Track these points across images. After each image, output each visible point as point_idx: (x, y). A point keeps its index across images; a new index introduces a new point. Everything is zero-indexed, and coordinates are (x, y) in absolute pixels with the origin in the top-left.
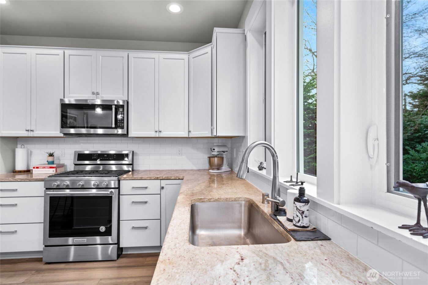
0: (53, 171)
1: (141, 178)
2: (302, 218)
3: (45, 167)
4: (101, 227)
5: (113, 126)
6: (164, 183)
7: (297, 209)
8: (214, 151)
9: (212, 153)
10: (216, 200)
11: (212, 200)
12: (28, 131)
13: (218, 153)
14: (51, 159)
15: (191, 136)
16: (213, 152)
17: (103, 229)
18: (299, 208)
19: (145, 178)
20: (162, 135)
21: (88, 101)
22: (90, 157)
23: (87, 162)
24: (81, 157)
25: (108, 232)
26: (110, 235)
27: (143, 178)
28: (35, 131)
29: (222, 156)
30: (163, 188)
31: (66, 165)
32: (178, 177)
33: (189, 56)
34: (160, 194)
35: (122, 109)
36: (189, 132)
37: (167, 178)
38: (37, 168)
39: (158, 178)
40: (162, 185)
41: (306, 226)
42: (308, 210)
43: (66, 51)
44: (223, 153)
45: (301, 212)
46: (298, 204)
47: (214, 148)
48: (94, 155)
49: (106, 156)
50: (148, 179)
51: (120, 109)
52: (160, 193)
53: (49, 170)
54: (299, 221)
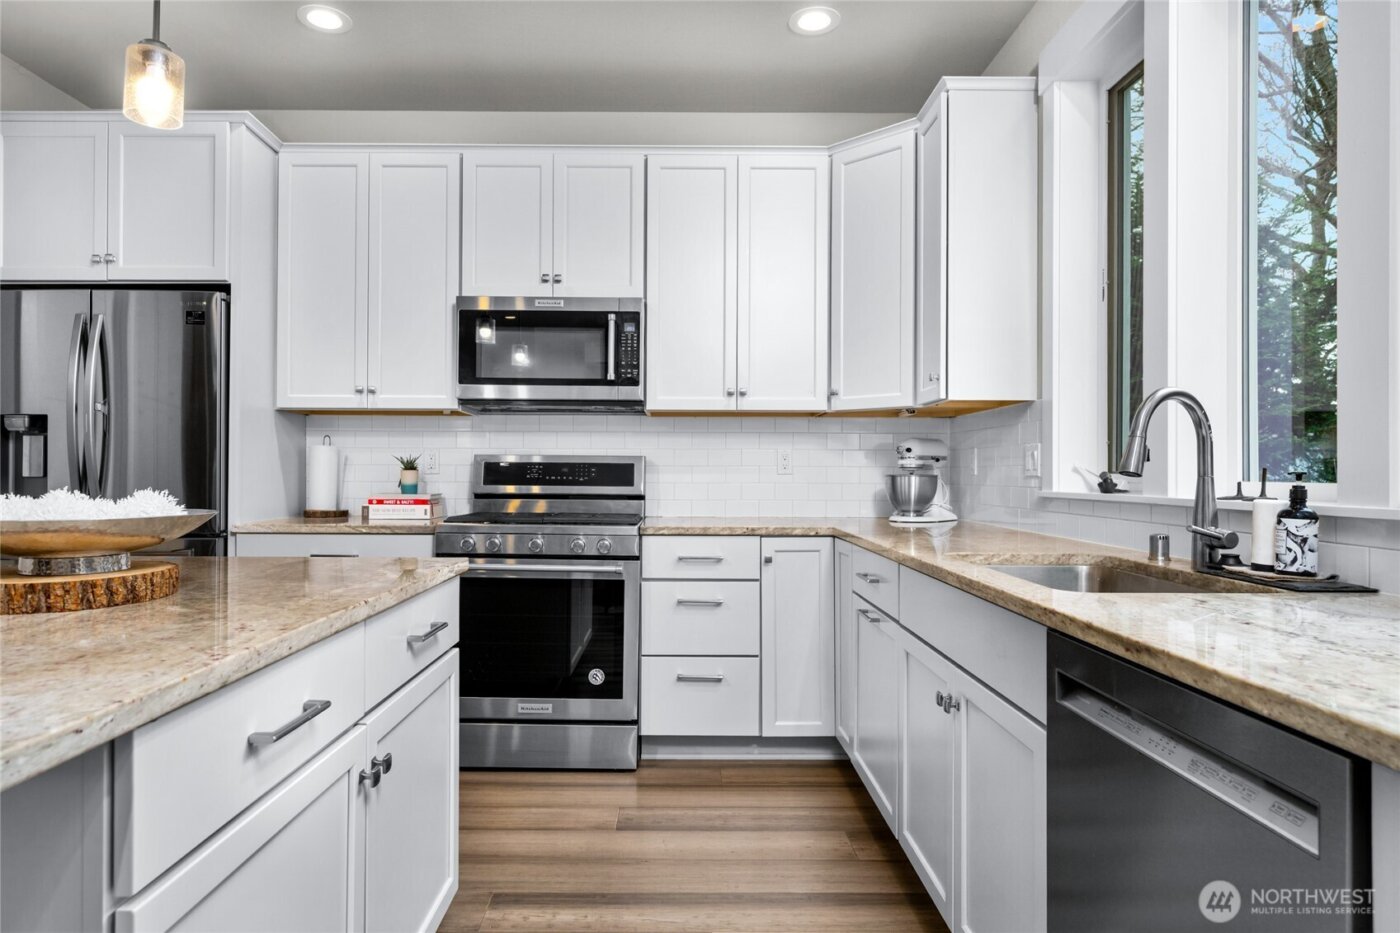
0: (426, 514)
1: (705, 529)
2: (1303, 552)
3: (400, 501)
4: (593, 672)
5: (611, 376)
6: (770, 546)
7: (1288, 535)
8: (908, 454)
9: (901, 462)
10: (1007, 560)
11: (995, 560)
12: (360, 392)
13: (921, 462)
14: (409, 478)
15: (839, 405)
16: (902, 458)
17: (597, 677)
18: (1293, 530)
19: (717, 531)
20: (746, 405)
21: (537, 301)
22: (520, 473)
23: (511, 489)
24: (494, 472)
25: (612, 688)
26: (619, 695)
27: (711, 532)
28: (378, 392)
29: (930, 473)
30: (769, 561)
31: (444, 499)
32: (814, 529)
33: (830, 156)
34: (759, 580)
35: (633, 324)
36: (832, 394)
37: (780, 533)
38: (380, 502)
39: (753, 530)
40: (766, 554)
41: (1312, 571)
42: (1316, 536)
43: (469, 155)
44: (932, 462)
45: (1299, 540)
46: (1291, 524)
47: (907, 447)
48: (530, 469)
49: (565, 470)
50: (726, 533)
51: (626, 324)
52: (758, 577)
53: (414, 510)
54: (1295, 560)
